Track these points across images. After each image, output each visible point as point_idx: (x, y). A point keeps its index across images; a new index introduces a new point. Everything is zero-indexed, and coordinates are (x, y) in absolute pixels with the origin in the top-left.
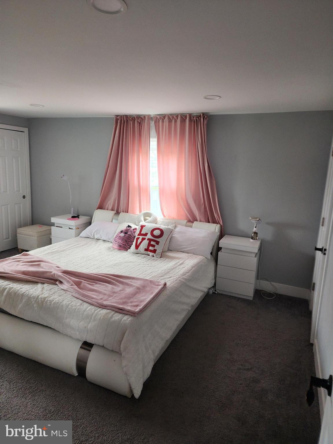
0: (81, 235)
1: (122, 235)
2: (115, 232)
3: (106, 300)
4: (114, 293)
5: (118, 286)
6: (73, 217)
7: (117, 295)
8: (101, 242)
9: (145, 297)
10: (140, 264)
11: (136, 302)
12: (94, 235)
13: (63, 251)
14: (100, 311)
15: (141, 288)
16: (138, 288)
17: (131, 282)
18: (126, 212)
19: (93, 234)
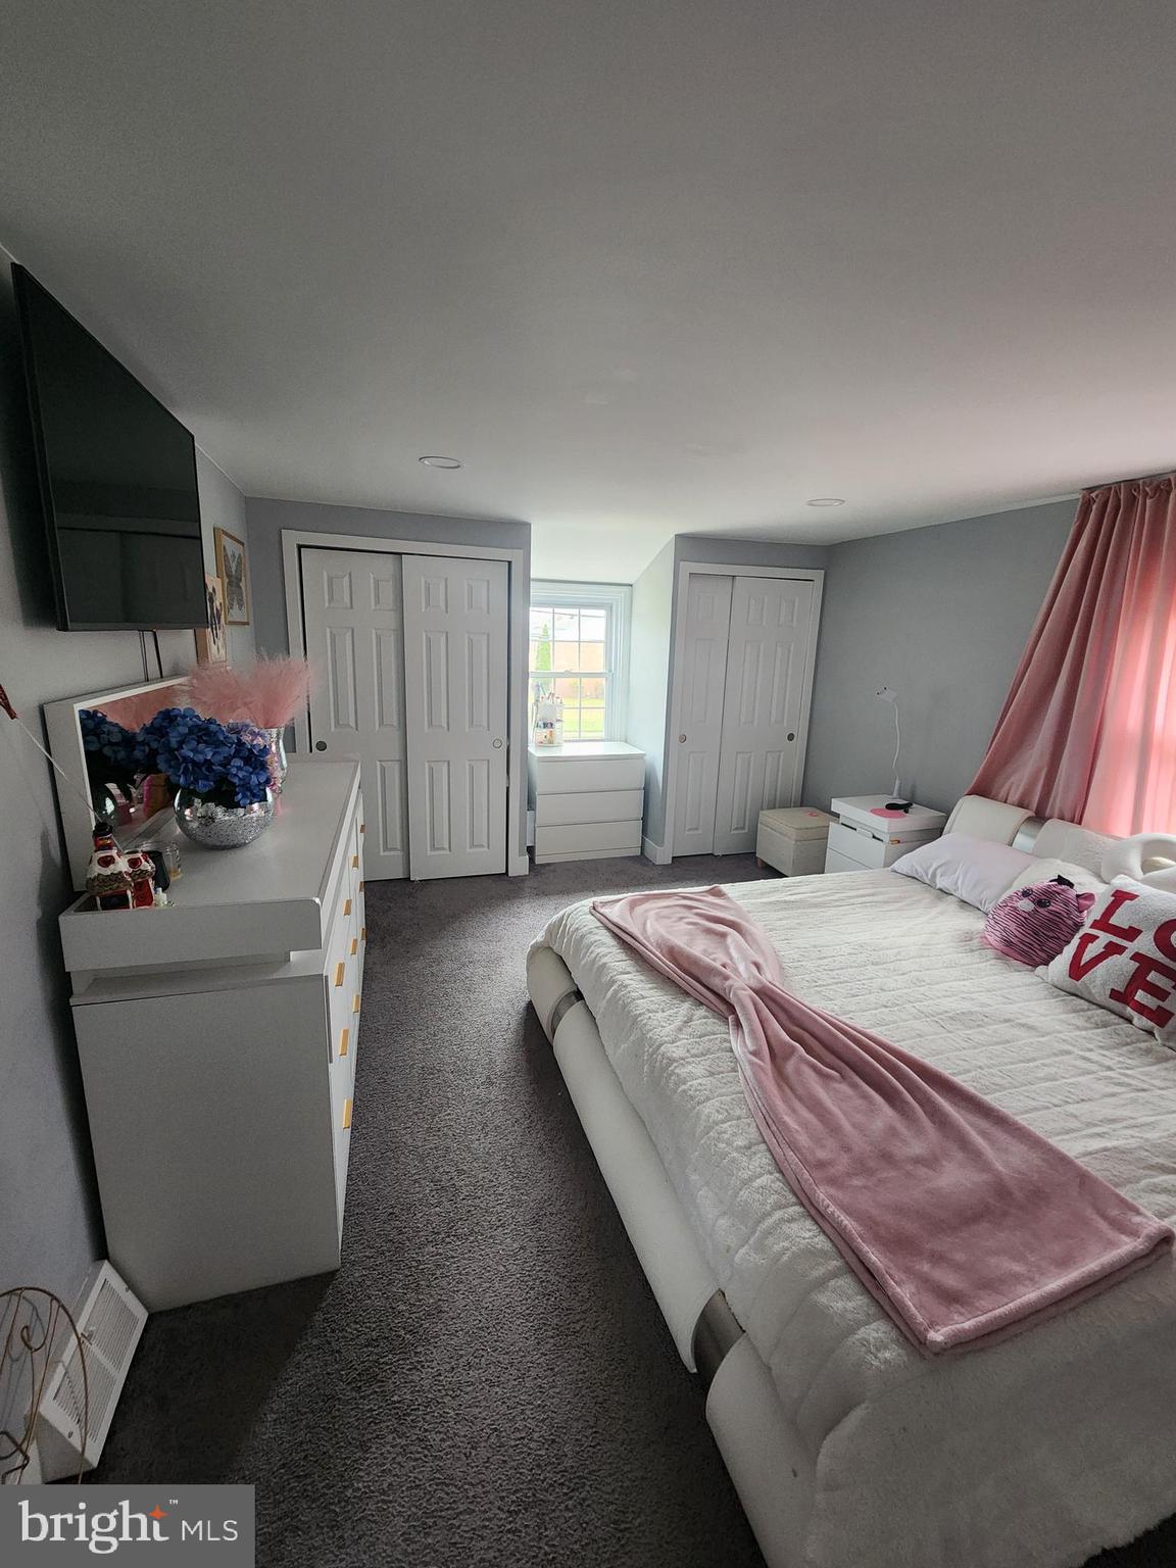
0: (895, 866)
1: (1026, 905)
2: (1010, 885)
3: (833, 1181)
4: (887, 1158)
5: (919, 1131)
6: (891, 807)
7: (892, 1174)
8: (949, 905)
9: (1017, 1268)
10: (1068, 1053)
11: (957, 1267)
12: (934, 875)
13: (816, 905)
14: (791, 1220)
15: (1018, 1194)
16: (1001, 1190)
17: (983, 1134)
18: (1072, 821)
19: (931, 871)
